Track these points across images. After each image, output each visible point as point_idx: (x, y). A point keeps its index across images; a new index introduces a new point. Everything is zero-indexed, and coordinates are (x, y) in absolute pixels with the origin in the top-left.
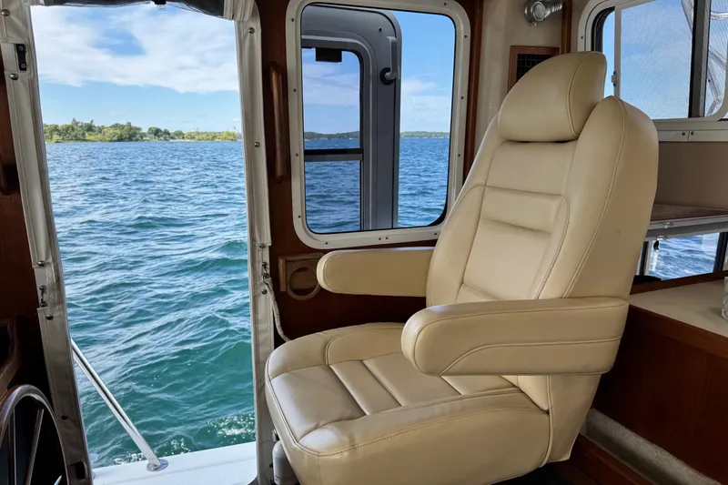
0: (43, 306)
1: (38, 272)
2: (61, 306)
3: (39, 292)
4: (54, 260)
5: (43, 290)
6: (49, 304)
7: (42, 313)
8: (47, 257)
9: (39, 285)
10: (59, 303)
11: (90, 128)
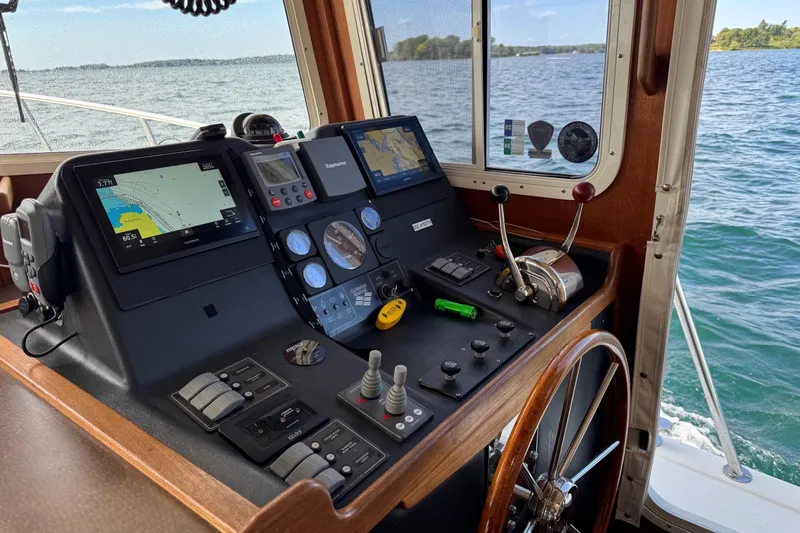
0: (655, 240)
1: (660, 196)
2: (674, 245)
3: (655, 222)
4: (682, 186)
5: (659, 220)
6: (661, 239)
7: (651, 248)
8: (675, 182)
9: (657, 214)
10: (674, 241)
11: (778, 31)
